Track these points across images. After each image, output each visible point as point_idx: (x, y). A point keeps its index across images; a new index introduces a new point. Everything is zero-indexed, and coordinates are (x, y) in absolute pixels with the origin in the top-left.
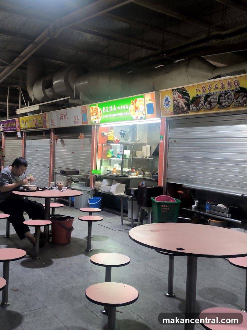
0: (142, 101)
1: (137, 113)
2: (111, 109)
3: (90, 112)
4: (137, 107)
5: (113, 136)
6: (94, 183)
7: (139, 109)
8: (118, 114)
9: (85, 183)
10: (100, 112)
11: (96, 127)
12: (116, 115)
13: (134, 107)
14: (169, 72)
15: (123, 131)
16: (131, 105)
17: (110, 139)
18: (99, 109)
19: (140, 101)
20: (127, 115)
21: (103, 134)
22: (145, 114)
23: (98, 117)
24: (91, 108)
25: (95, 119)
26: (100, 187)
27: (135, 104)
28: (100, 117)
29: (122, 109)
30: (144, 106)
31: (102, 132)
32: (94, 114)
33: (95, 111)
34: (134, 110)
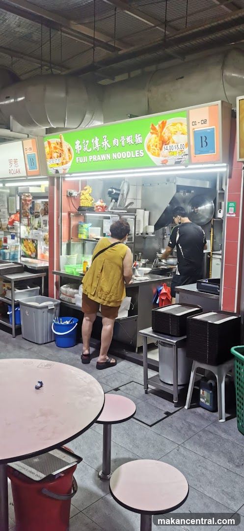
0: (181, 124)
1: (165, 152)
2: (97, 143)
3: (45, 151)
4: (166, 138)
5: (90, 198)
6: (58, 288)
7: (171, 144)
8: (114, 156)
9: (39, 288)
10: (69, 150)
11: (56, 180)
12: (109, 156)
13: (157, 139)
14: (182, 77)
15: (116, 189)
16: (149, 133)
17: (84, 203)
18: (66, 145)
19: (174, 125)
20: (137, 156)
21: (71, 194)
22: (189, 154)
23: (64, 161)
24: (46, 143)
25: (57, 166)
26: (74, 297)
27: (161, 133)
28: (68, 160)
29: (123, 143)
30: (186, 137)
31: (69, 190)
32: (55, 155)
33: (55, 148)
34: (158, 146)
